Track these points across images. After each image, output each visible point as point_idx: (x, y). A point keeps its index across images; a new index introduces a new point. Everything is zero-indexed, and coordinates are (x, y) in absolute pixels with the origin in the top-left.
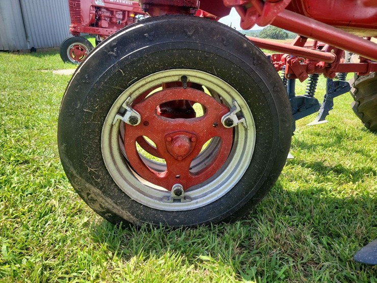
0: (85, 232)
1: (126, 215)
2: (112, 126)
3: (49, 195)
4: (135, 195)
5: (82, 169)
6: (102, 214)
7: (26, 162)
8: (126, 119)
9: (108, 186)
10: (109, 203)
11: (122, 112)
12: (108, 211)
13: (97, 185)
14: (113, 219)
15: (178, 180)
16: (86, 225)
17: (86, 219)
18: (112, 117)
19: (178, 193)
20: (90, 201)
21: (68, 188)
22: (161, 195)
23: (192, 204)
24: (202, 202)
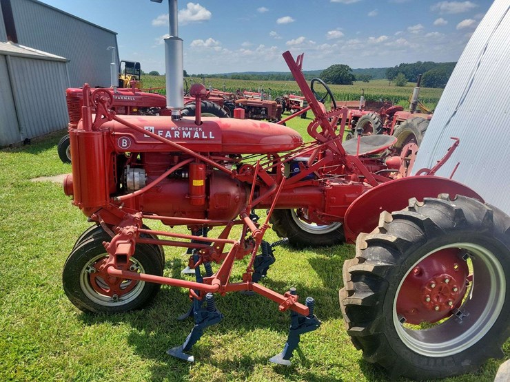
0: (74, 318)
1: (92, 309)
2: (84, 274)
3: (57, 303)
4: (96, 301)
5: (72, 291)
6: (81, 310)
7: (42, 285)
8: (90, 271)
9: (84, 298)
10: (84, 305)
11: (88, 268)
12: (84, 308)
13: (79, 298)
14: (86, 311)
15: (115, 292)
16: (75, 315)
17: (75, 313)
18: (84, 271)
19: (115, 298)
20: (76, 305)
21: (66, 299)
22: (108, 300)
23: (123, 303)
24: (127, 302)
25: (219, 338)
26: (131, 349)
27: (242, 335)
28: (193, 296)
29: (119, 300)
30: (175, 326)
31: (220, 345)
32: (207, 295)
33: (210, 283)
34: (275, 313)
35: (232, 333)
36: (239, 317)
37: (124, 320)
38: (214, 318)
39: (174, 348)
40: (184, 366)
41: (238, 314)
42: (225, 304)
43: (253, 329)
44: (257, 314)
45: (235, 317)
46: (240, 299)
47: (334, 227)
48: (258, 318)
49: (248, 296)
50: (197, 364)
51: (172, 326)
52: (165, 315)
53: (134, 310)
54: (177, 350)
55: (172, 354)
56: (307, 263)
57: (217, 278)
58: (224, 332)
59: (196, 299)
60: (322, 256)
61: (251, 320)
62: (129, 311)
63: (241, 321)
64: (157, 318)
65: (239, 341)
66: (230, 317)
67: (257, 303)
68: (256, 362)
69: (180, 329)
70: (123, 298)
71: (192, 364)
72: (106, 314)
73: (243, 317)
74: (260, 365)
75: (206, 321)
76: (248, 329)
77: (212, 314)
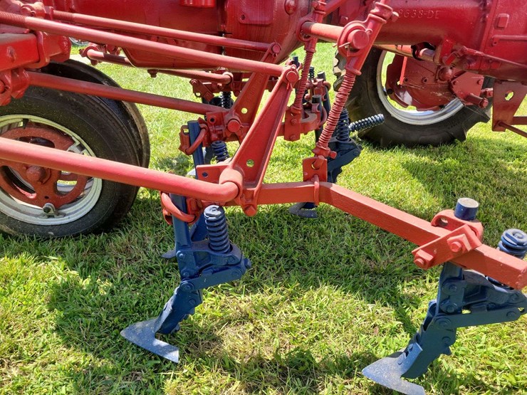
15: (47, 200)
19: (47, 210)
22: (37, 213)
23: (65, 220)
24: (73, 218)
25: (243, 302)
26: (52, 318)
27: (292, 297)
28: (170, 212)
29: (58, 214)
30: (158, 269)
31: (245, 318)
32: (208, 210)
33: (215, 179)
34: (358, 254)
35: (271, 292)
36: (285, 256)
37: (61, 252)
38: (226, 267)
39: (139, 325)
40: (157, 369)
41: (284, 251)
42: (260, 231)
43: (316, 286)
44: (321, 253)
45: (279, 256)
46: (289, 223)
47: (445, 113)
48: (326, 263)
49: (302, 218)
50: (187, 369)
51: (151, 271)
52: (144, 246)
53: (86, 233)
54: (143, 329)
55: (133, 339)
56: (402, 170)
57: (234, 167)
58: (254, 287)
59: (178, 220)
60: (425, 159)
61: (311, 265)
62: (78, 235)
63: (291, 265)
64: (127, 250)
65: (286, 312)
66: (269, 257)
67: (321, 232)
68: (327, 369)
69: (167, 276)
70: (66, 211)
71: (177, 366)
72: (32, 238)
73: (295, 258)
74: (338, 378)
75: (206, 274)
76: (305, 284)
77: (222, 259)
